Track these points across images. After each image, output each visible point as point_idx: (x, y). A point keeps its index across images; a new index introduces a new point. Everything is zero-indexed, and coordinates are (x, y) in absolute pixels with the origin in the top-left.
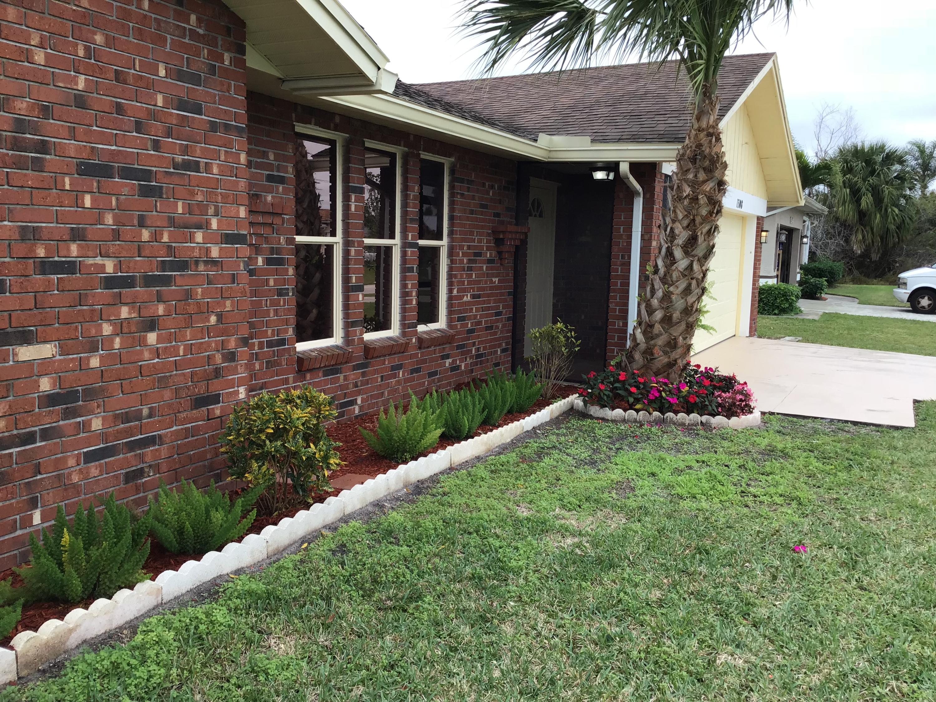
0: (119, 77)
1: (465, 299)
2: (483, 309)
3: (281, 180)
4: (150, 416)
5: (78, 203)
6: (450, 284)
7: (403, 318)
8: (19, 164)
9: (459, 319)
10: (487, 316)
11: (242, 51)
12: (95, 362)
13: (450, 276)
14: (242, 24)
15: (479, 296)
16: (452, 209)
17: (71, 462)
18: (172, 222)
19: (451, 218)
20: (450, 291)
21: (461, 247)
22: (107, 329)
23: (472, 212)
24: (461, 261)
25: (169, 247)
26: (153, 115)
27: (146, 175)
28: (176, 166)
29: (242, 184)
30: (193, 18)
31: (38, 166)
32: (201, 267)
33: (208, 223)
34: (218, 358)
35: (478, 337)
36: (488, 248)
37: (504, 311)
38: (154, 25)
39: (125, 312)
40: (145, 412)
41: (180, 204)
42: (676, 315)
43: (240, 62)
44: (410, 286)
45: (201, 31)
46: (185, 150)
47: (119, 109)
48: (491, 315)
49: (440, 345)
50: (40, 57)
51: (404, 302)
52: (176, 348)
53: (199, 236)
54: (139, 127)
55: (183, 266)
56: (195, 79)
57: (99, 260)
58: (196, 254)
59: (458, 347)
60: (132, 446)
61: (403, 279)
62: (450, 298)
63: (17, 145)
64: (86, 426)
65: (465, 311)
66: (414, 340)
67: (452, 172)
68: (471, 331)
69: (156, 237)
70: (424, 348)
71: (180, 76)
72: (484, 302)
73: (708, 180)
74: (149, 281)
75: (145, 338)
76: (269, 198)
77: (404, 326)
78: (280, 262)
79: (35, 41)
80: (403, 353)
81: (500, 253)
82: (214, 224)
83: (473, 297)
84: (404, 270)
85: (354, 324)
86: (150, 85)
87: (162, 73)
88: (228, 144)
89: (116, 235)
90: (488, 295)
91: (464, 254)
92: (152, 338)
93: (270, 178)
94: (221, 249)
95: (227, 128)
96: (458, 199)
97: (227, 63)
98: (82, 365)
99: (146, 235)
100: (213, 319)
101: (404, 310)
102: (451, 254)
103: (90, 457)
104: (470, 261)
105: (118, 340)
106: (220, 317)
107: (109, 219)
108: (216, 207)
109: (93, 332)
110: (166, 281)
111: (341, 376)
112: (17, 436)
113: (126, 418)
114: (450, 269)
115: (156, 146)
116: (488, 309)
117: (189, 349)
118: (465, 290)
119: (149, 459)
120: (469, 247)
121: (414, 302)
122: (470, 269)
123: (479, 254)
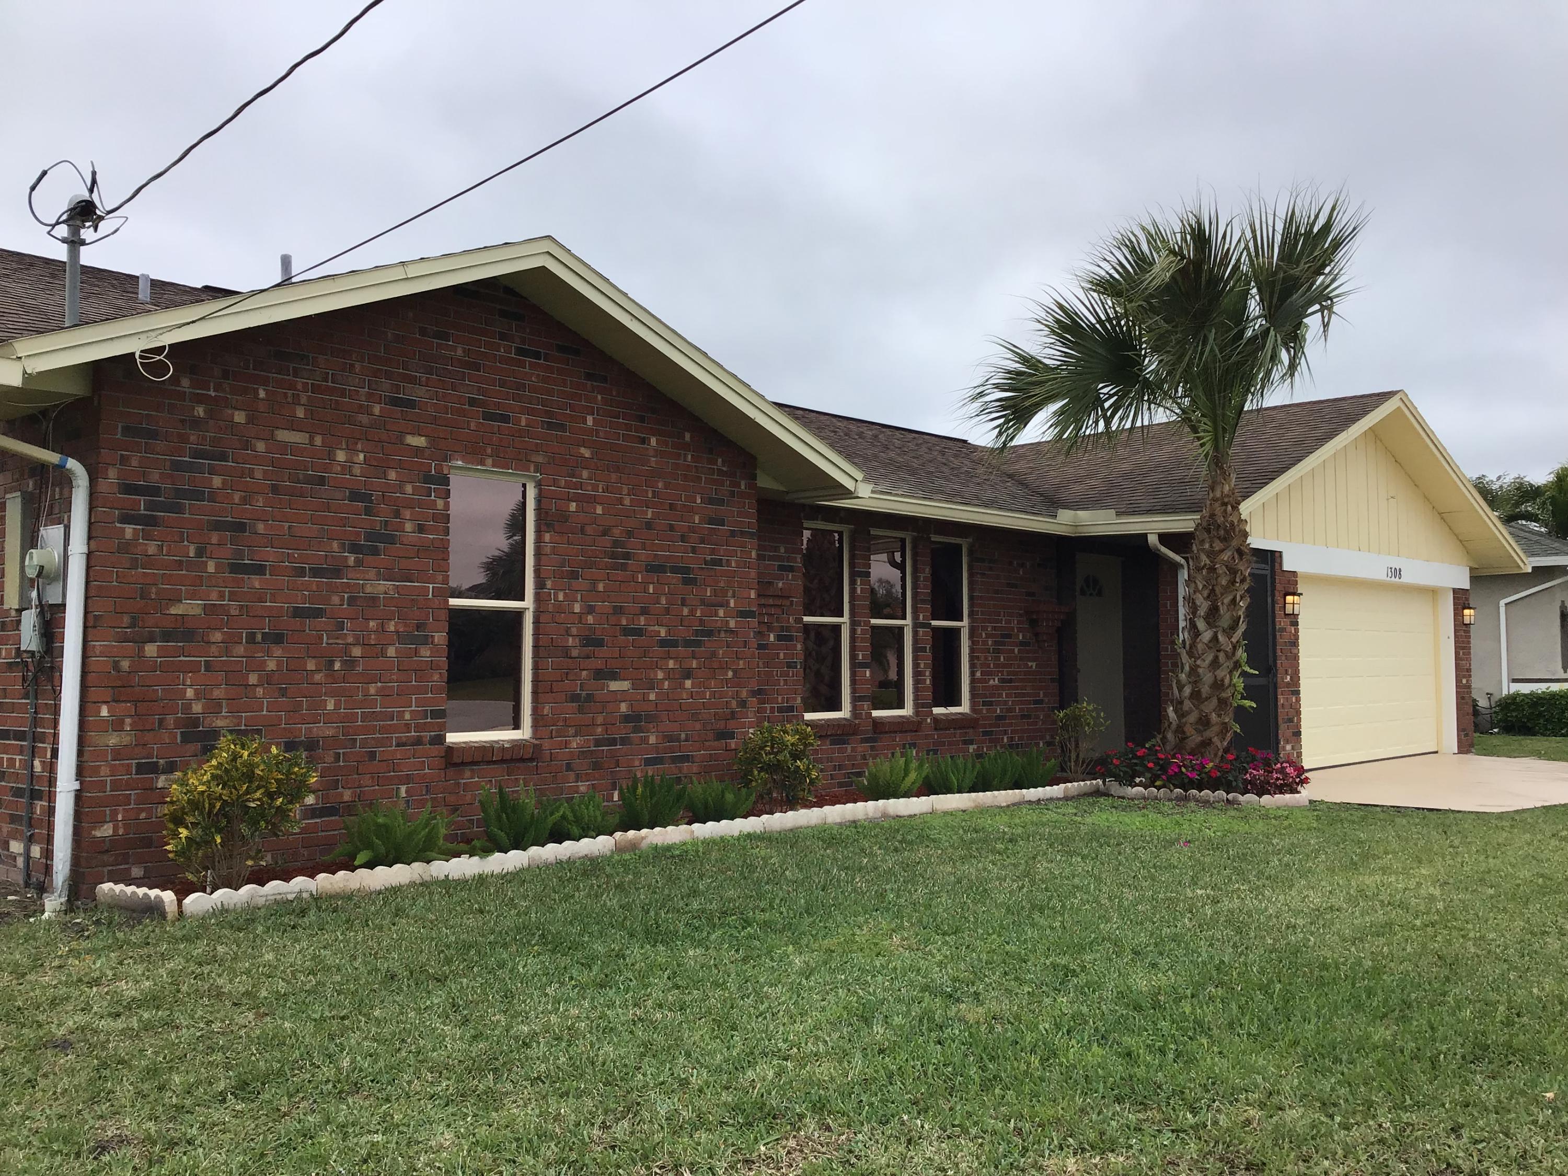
0: (672, 507)
1: (991, 682)
2: (1017, 695)
3: (791, 569)
4: (686, 740)
5: (645, 591)
6: (972, 666)
7: (916, 698)
8: (615, 567)
9: (984, 703)
10: (1022, 702)
11: (754, 477)
12: (652, 697)
13: (972, 658)
14: (753, 458)
15: (1011, 681)
16: (971, 590)
17: (637, 763)
18: (703, 602)
19: (971, 598)
20: (972, 674)
21: (984, 628)
22: (660, 675)
23: (997, 592)
24: (985, 643)
25: (701, 620)
26: (692, 530)
27: (687, 570)
28: (706, 563)
29: (753, 573)
30: (720, 460)
31: (624, 567)
32: (723, 634)
33: (728, 603)
34: (734, 704)
35: (1011, 725)
36: (1019, 629)
37: (1046, 700)
38: (694, 470)
39: (671, 664)
40: (683, 736)
41: (709, 589)
42: (1205, 690)
43: (752, 486)
44: (922, 666)
45: (725, 469)
46: (713, 552)
47: (672, 529)
48: (1029, 702)
49: (960, 728)
50: (627, 502)
51: (917, 682)
52: (704, 693)
53: (721, 613)
54: (683, 539)
55: (710, 633)
56: (721, 502)
57: (656, 628)
58: (719, 624)
59: (985, 733)
60: (674, 760)
61: (915, 659)
62: (973, 681)
63: (613, 556)
64: (645, 740)
65: (993, 696)
66: (929, 720)
67: (971, 553)
68: (999, 718)
69: (692, 613)
70: (941, 729)
71: (711, 501)
72: (1017, 688)
73: (1224, 550)
74: (688, 643)
75: (684, 684)
76: (780, 585)
77: (917, 705)
78: (790, 638)
79: (625, 491)
80: (916, 731)
81: (1036, 635)
82: (732, 604)
83: (1002, 680)
84: (916, 650)
85: (861, 699)
86: (692, 510)
87: (699, 501)
88: (743, 546)
89: (667, 611)
90: (1021, 680)
91: (988, 636)
92: (688, 683)
93: (781, 568)
94: (737, 621)
95: (743, 533)
96: (979, 578)
97: (743, 487)
98: (645, 699)
99: (686, 611)
100: (730, 674)
101: (916, 690)
102: (972, 635)
103: (649, 762)
104: (995, 643)
105: (666, 683)
106: (735, 672)
107: (663, 601)
108: (734, 592)
109: (652, 676)
110: (698, 644)
111: (849, 747)
112: (608, 739)
113: (670, 739)
114: (972, 650)
115: (694, 550)
116: (1024, 695)
117: (713, 694)
118: (990, 673)
119: (685, 771)
120: (994, 628)
121: (928, 682)
122: (998, 651)
123: (1009, 636)
